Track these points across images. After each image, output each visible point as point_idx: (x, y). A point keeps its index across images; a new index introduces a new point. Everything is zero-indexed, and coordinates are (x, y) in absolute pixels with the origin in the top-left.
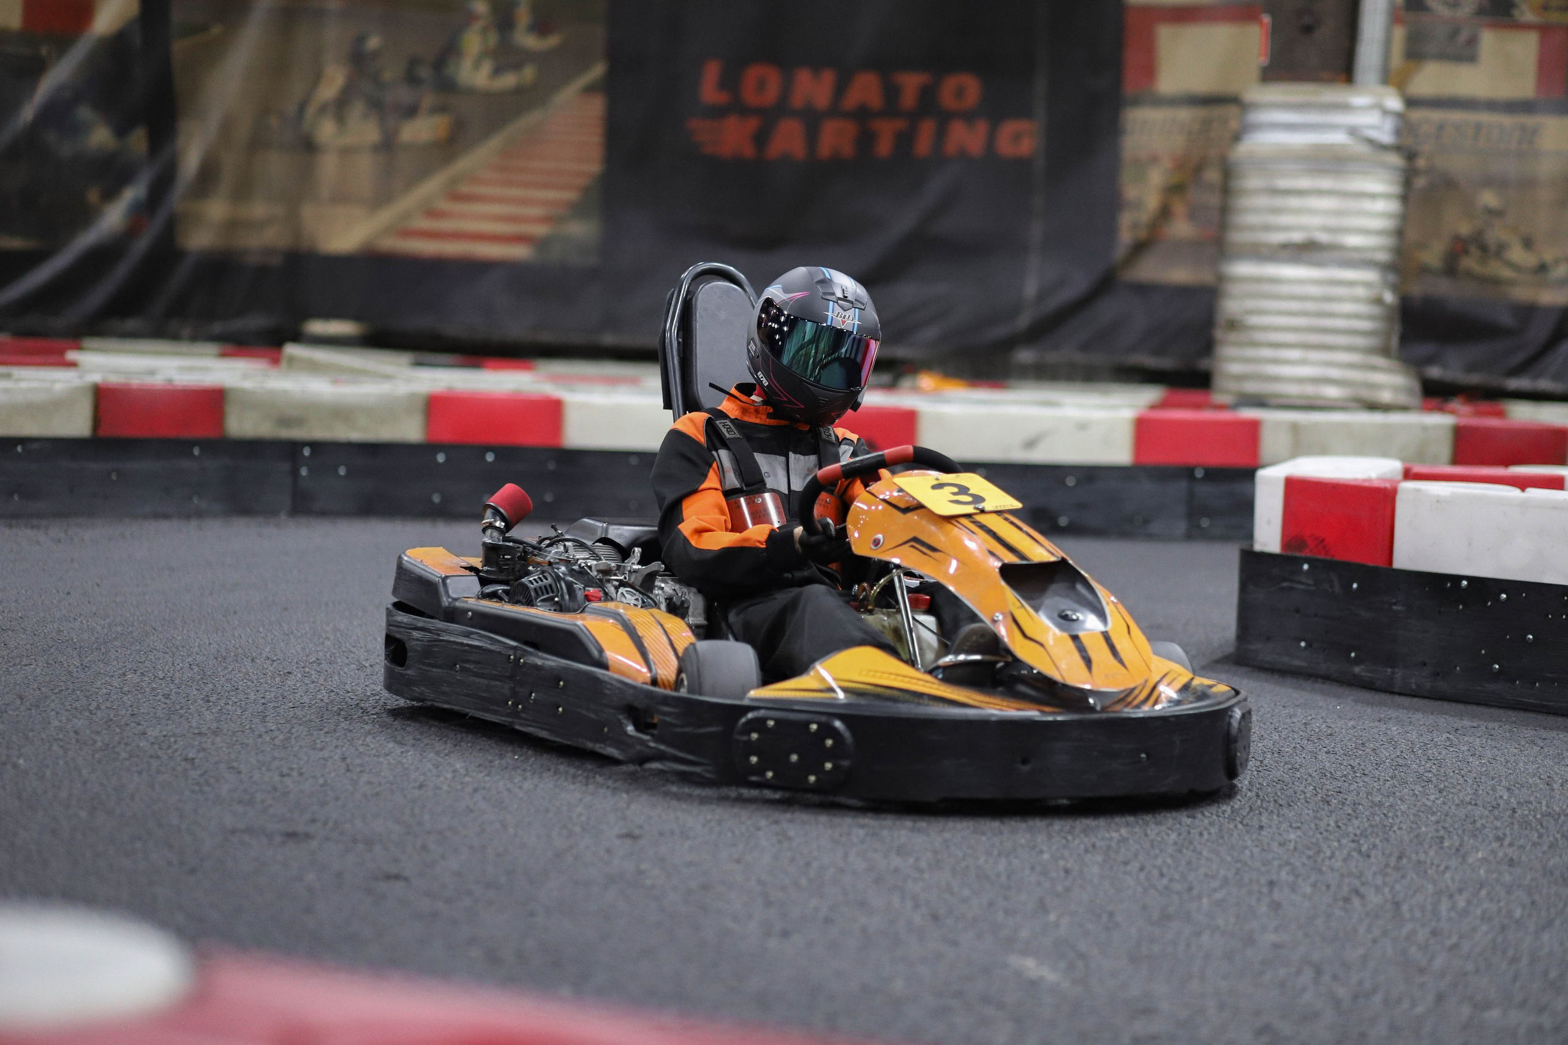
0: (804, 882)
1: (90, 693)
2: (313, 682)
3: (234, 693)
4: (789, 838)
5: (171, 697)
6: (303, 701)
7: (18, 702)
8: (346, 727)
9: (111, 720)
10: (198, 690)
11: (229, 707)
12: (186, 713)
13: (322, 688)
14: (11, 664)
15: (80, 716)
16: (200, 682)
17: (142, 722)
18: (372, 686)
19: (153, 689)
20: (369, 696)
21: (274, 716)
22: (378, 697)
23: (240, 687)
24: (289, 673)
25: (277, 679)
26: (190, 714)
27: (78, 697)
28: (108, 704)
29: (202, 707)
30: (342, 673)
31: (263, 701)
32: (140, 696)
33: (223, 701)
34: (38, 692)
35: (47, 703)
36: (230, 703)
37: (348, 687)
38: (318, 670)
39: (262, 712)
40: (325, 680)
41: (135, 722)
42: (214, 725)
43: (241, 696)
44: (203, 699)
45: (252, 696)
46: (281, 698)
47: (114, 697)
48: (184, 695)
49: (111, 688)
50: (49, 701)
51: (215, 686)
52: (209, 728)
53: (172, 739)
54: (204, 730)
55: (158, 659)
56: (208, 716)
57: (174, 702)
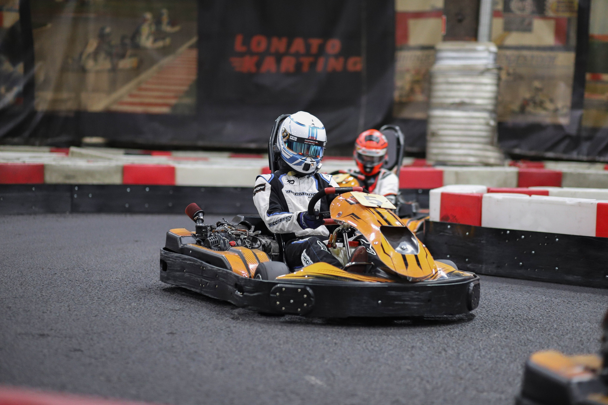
0: (234, 349)
2: (64, 277)
4: (233, 333)
6: (58, 284)
12: (12, 289)
13: (67, 279)
18: (87, 278)
23: (35, 280)
24: (55, 274)
25: (50, 276)
29: (19, 287)
30: (76, 273)
31: (43, 284)
33: (27, 285)
38: (67, 272)
40: (69, 276)
43: (35, 283)
45: (39, 283)
46: (50, 283)
51: (26, 279)
52: (20, 295)
53: (4, 300)
54: (17, 296)
55: (6, 269)
56: (20, 291)
57: (8, 285)
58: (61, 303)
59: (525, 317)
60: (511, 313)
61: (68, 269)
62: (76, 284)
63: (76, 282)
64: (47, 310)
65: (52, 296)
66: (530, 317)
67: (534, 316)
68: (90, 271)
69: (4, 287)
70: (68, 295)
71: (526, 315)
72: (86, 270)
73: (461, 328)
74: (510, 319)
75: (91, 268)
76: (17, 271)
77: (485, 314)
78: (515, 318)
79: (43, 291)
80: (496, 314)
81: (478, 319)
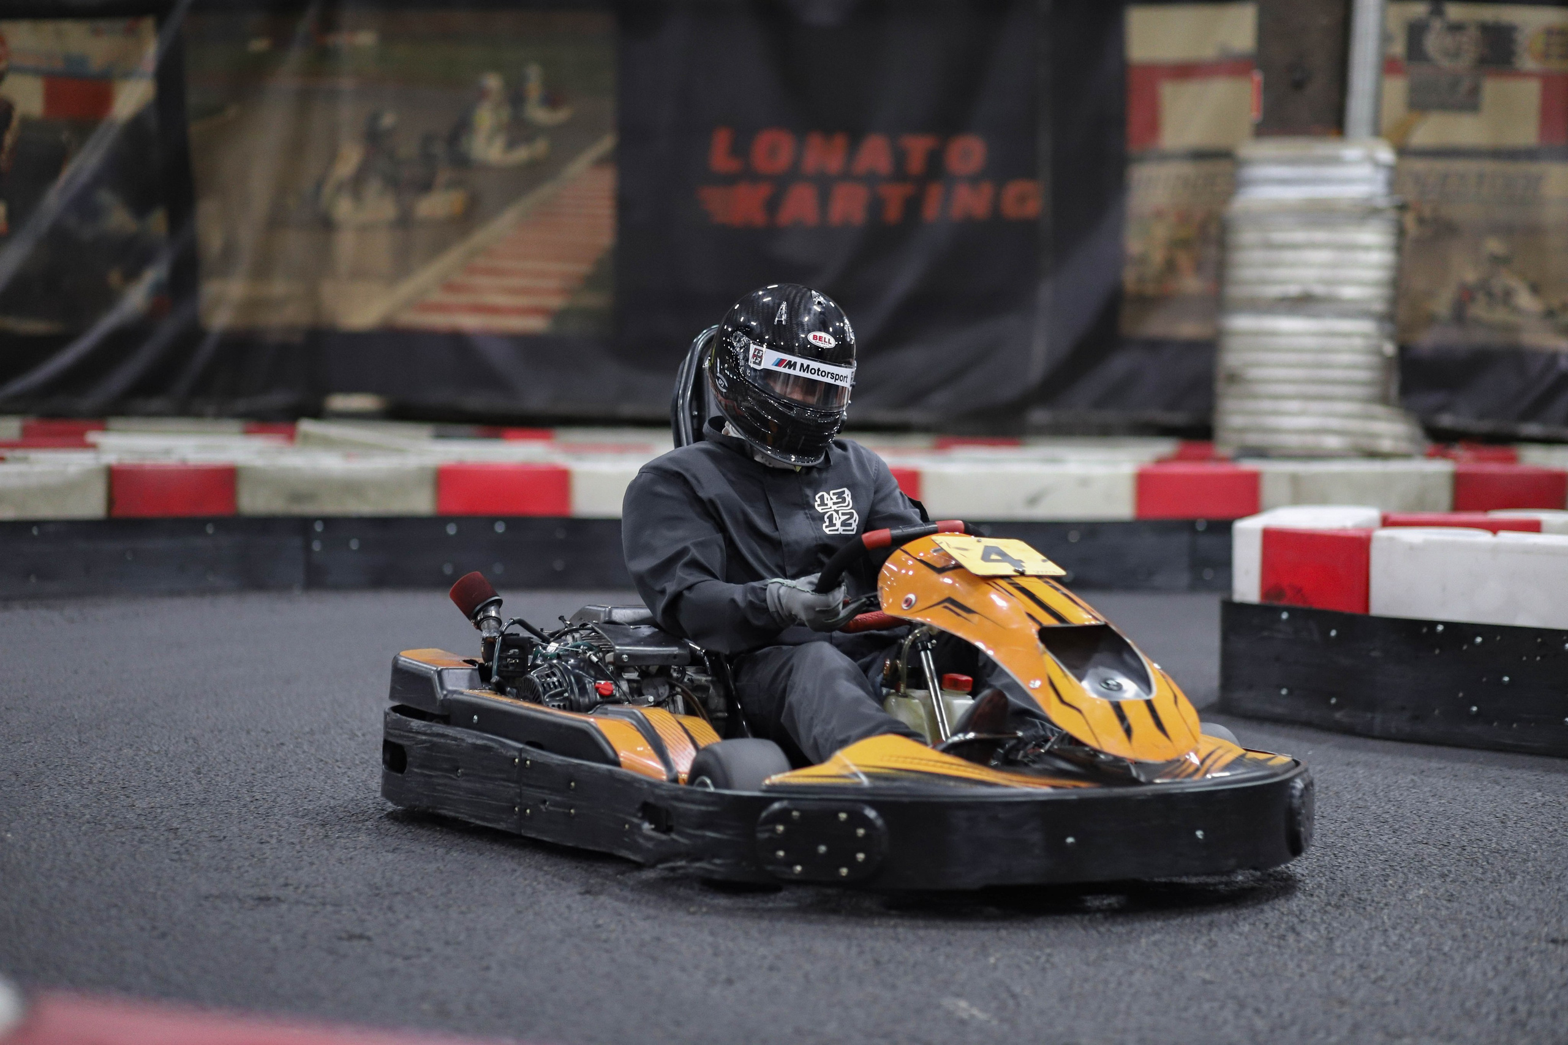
1: (84, 768)
2: (304, 752)
3: (226, 764)
5: (164, 770)
6: (291, 771)
7: (14, 778)
8: (330, 795)
9: (102, 793)
10: (190, 762)
11: (219, 779)
12: (176, 785)
13: (312, 758)
14: (11, 742)
15: (71, 791)
16: (194, 756)
17: (132, 795)
18: (363, 755)
19: (147, 763)
20: (357, 765)
21: (261, 786)
22: (365, 765)
23: (232, 759)
24: (282, 744)
25: (269, 750)
26: (180, 786)
27: (72, 772)
28: (101, 778)
29: (192, 778)
30: (333, 742)
31: (253, 771)
32: (133, 770)
33: (214, 773)
34: (34, 768)
35: (41, 779)
36: (220, 773)
37: (338, 757)
38: (311, 740)
39: (250, 782)
40: (316, 750)
41: (125, 795)
42: (201, 797)
43: (232, 767)
44: (193, 772)
45: (242, 767)
46: (270, 769)
47: (108, 771)
48: (177, 768)
49: (105, 763)
50: (43, 776)
51: (208, 758)
52: (197, 799)
53: (159, 811)
54: (191, 802)
55: (155, 734)
56: (197, 787)
57: (165, 775)
58: (303, 817)
59: (1494, 845)
60: (1457, 836)
61: (312, 732)
62: (337, 769)
63: (338, 764)
64: (271, 836)
65: (278, 799)
66: (1506, 846)
67: (1518, 842)
68: (368, 737)
69: (155, 778)
70: (319, 798)
71: (1495, 840)
72: (360, 735)
73: (1332, 875)
74: (1456, 851)
75: (370, 730)
76: (183, 739)
77: (1389, 839)
78: (1468, 849)
79: (254, 789)
80: (1420, 838)
81: (1373, 852)
